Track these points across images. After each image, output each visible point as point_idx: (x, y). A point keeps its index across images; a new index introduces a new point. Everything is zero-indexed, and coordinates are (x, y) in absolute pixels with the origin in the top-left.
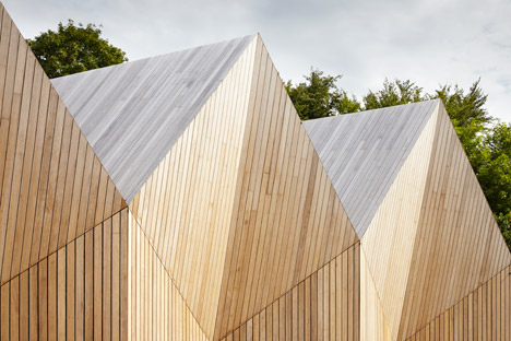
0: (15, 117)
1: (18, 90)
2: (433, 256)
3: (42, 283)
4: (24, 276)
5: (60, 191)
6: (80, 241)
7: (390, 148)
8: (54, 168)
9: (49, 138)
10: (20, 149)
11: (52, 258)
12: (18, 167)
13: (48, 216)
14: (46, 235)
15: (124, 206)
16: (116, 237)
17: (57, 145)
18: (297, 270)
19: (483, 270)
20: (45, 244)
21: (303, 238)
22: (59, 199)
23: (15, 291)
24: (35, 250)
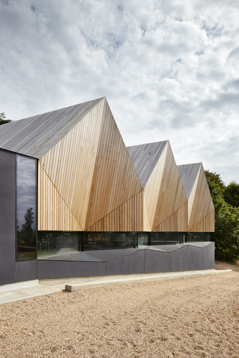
0: (117, 160)
1: (118, 152)
2: (197, 206)
3: (121, 212)
4: (116, 210)
5: (127, 184)
6: (131, 200)
7: (189, 176)
8: (126, 177)
9: (125, 168)
10: (118, 171)
11: (123, 205)
12: (117, 176)
13: (123, 192)
14: (122, 198)
15: (143, 189)
16: (140, 199)
17: (127, 170)
18: (173, 210)
19: (208, 210)
20: (122, 200)
21: (175, 201)
22: (127, 186)
23: (113, 215)
24: (119, 202)
